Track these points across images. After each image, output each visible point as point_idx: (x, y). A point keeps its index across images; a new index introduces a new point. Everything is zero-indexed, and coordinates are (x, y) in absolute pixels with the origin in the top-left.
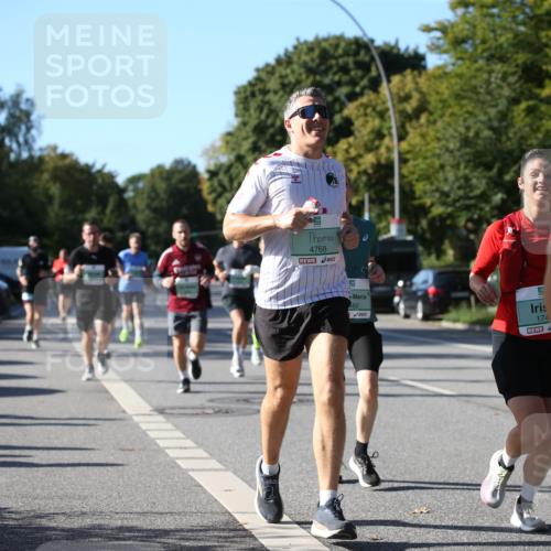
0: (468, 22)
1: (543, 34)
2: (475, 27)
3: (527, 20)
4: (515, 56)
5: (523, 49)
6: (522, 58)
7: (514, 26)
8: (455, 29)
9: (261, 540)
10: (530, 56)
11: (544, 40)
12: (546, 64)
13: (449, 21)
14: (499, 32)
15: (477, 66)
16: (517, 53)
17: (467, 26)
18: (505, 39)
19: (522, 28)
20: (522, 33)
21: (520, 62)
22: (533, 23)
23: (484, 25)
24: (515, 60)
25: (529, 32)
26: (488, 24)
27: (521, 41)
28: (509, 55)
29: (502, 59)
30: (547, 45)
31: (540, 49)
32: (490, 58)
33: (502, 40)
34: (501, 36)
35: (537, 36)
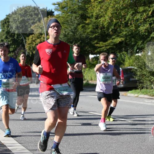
0: (66, 2)
1: (86, 6)
2: (67, 4)
3: (82, 2)
4: (79, 12)
5: (81, 10)
6: (80, 12)
7: (78, 3)
8: (62, 4)
9: (8, 147)
10: (83, 12)
11: (87, 7)
12: (87, 14)
13: (60, 2)
14: (74, 5)
15: (68, 14)
16: (79, 11)
17: (65, 4)
18: (76, 7)
19: (80, 4)
20: (80, 5)
21: (80, 13)
22: (83, 3)
23: (70, 3)
24: (79, 13)
25: (83, 5)
26: (71, 3)
27: (80, 8)
28: (77, 12)
29: (75, 13)
30: (87, 9)
31: (85, 10)
32: (72, 12)
33: (75, 7)
34: (75, 6)
35: (85, 6)
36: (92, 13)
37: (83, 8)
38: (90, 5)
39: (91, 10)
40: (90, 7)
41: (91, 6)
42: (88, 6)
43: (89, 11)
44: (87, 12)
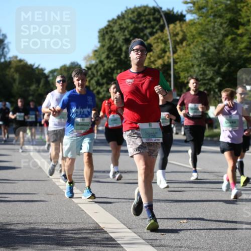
1: (239, 5)
2: (207, 2)
4: (226, 15)
5: (230, 12)
6: (229, 16)
7: (226, 1)
8: (199, 3)
10: (233, 15)
11: (239, 8)
12: (240, 18)
14: (219, 4)
15: (209, 19)
16: (227, 13)
17: (204, 2)
19: (229, 2)
20: (229, 4)
21: (228, 18)
24: (226, 17)
25: (232, 4)
28: (223, 15)
29: (220, 16)
30: (240, 10)
31: (237, 12)
32: (215, 16)
33: (220, 8)
34: (219, 6)
35: (236, 6)
36: (248, 17)
37: (233, 10)
38: (245, 4)
39: (246, 12)
40: (245, 8)
41: (246, 6)
42: (242, 5)
43: (243, 14)
44: (240, 15)
